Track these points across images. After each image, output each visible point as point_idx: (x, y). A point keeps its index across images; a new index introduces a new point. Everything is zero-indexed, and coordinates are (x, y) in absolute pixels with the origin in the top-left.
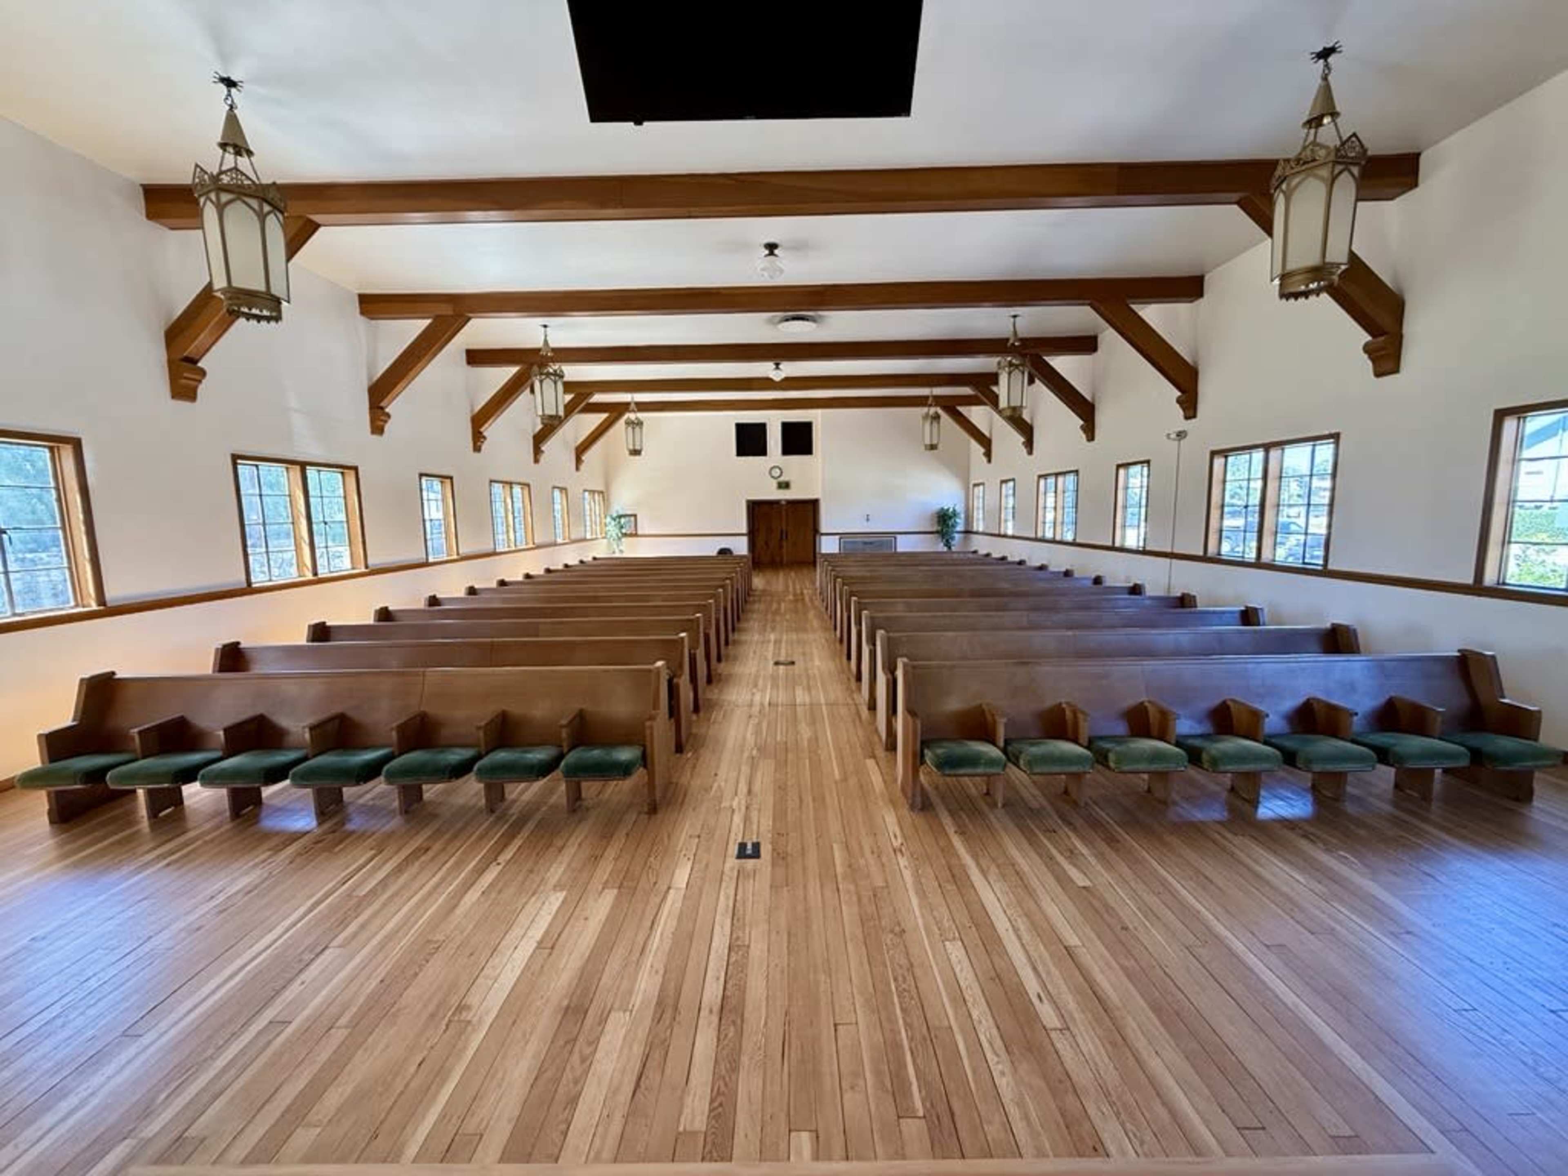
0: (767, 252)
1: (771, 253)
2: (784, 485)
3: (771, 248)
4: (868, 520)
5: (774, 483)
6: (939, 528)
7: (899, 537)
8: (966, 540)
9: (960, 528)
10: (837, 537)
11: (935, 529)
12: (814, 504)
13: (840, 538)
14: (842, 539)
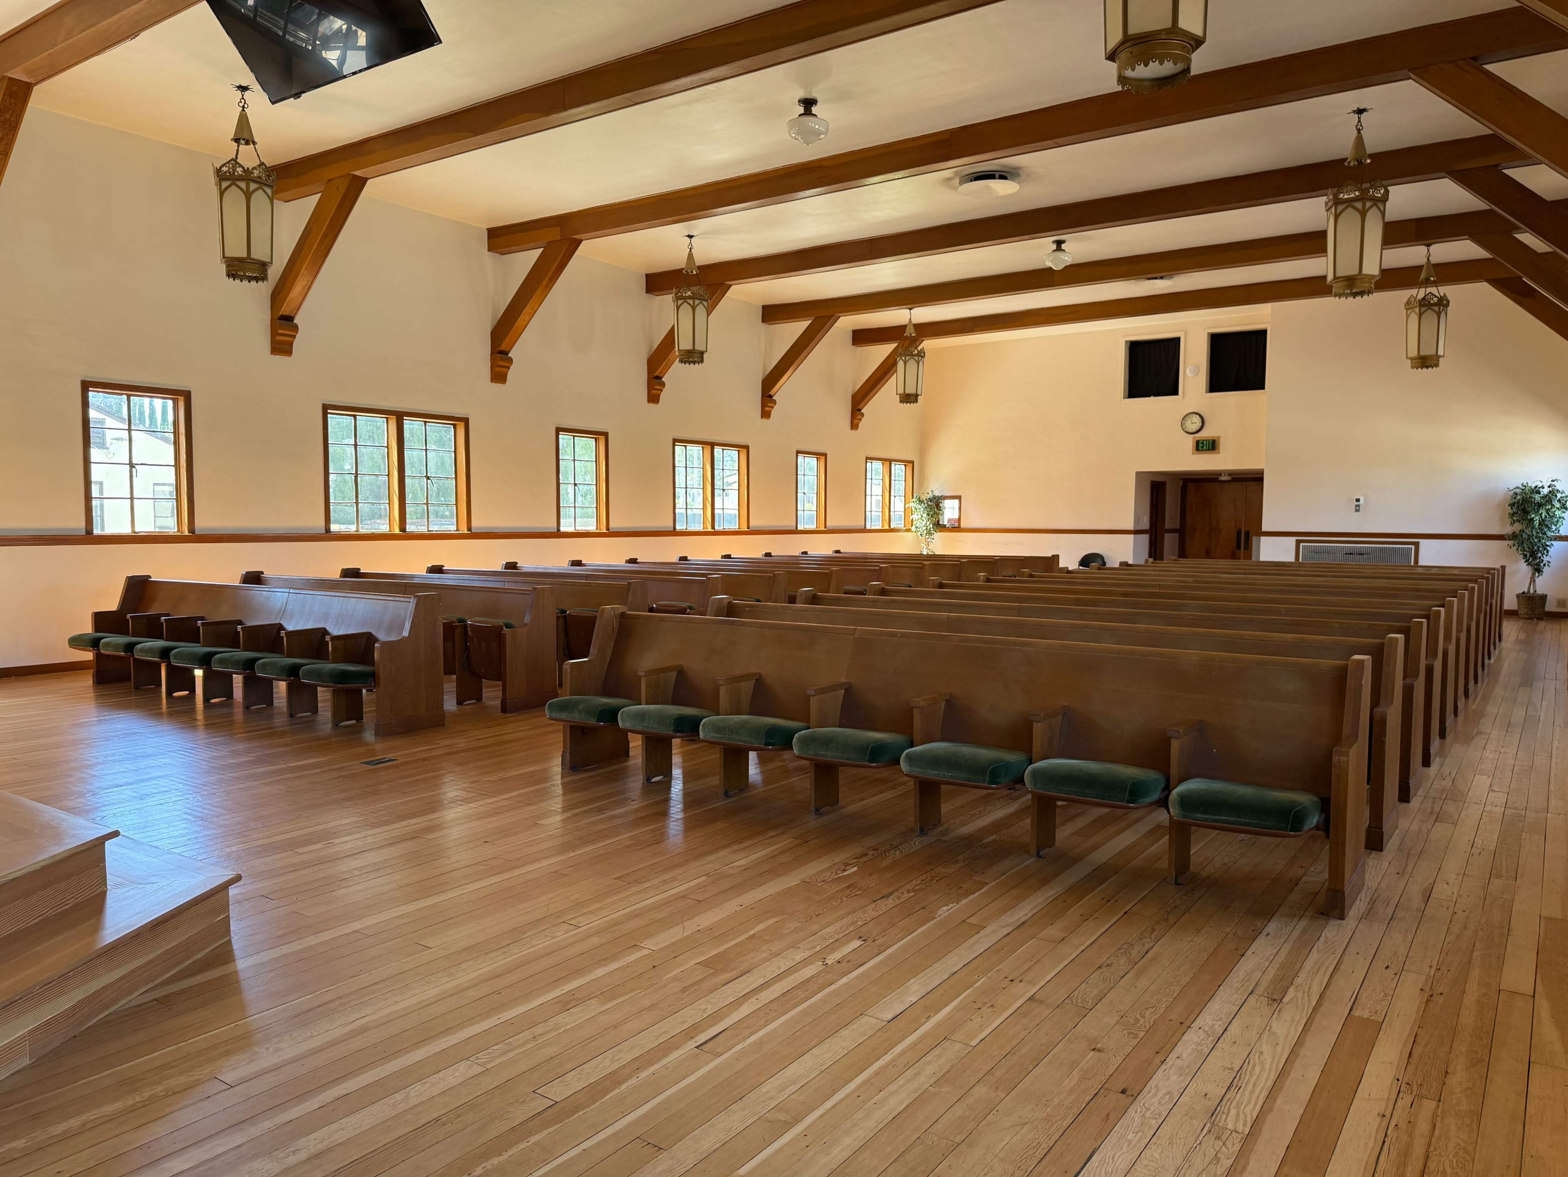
2: (1209, 446)
4: (1357, 509)
5: (1190, 441)
6: (1517, 527)
7: (1423, 543)
10: (1293, 540)
11: (1508, 530)
12: (1256, 479)
13: (1298, 543)
14: (1302, 544)
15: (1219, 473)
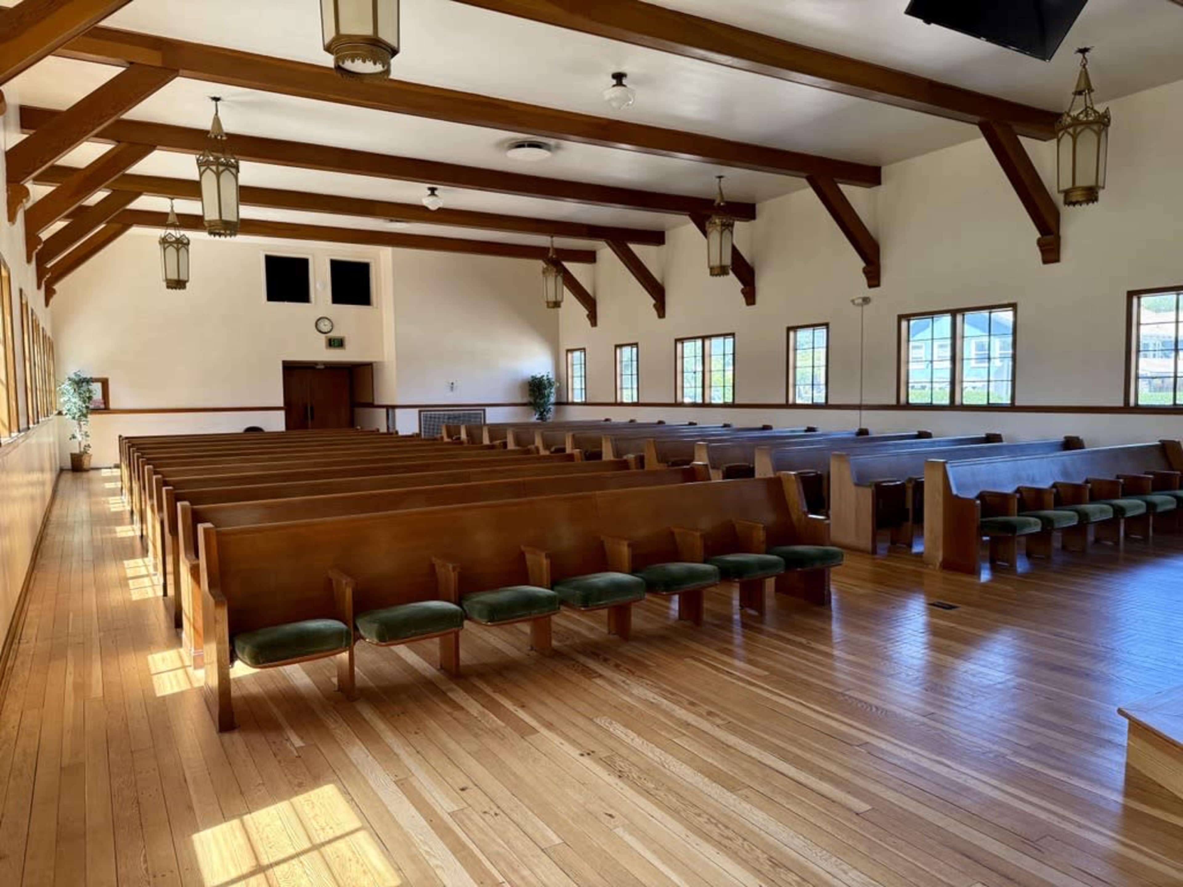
0: (614, 82)
1: (620, 83)
2: (336, 343)
3: (619, 77)
4: (452, 388)
5: (322, 339)
6: (532, 399)
7: (488, 410)
8: (557, 412)
9: (552, 399)
10: (416, 411)
11: (525, 401)
13: (420, 412)
14: (422, 413)
15: (316, 363)
